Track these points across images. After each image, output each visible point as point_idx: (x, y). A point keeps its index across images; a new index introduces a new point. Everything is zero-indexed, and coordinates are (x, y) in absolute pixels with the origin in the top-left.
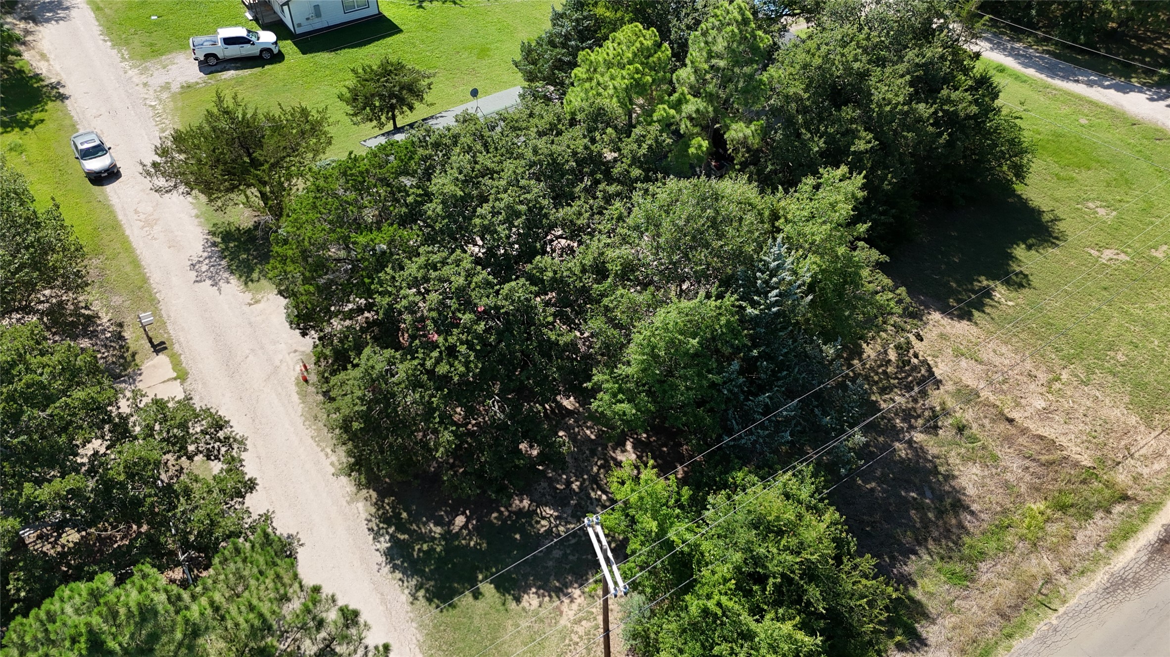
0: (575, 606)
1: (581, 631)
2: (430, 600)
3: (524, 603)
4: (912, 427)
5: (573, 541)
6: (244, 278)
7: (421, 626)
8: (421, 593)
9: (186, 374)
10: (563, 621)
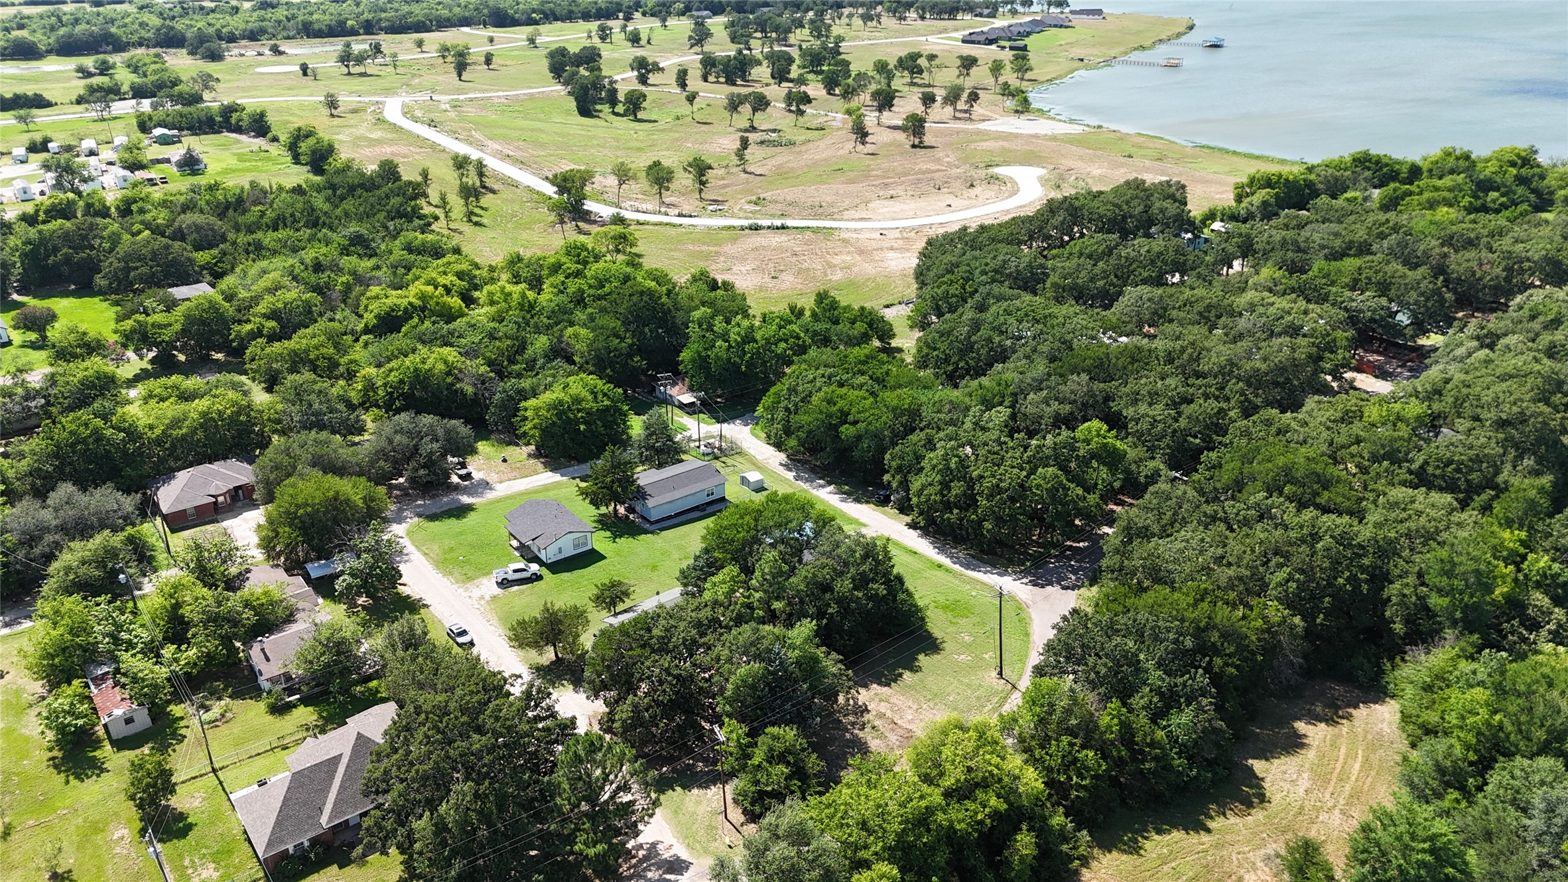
0: (712, 792)
1: (715, 799)
3: (693, 792)
4: (854, 728)
5: (711, 773)
10: (708, 796)
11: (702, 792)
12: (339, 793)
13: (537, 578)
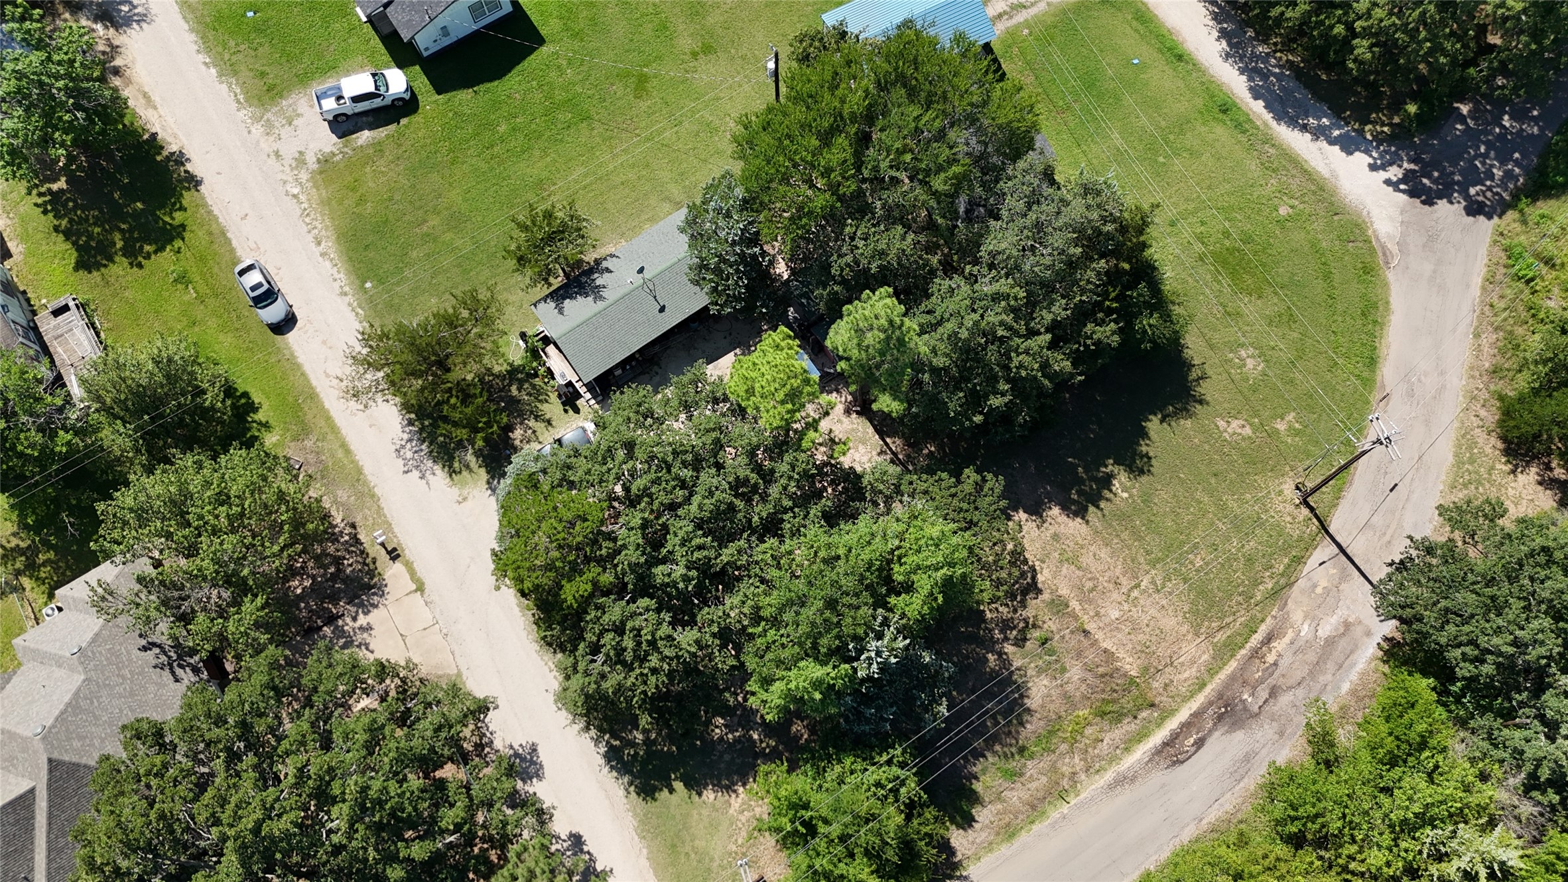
0: (739, 800)
1: (743, 819)
2: (638, 794)
3: (704, 797)
4: (1006, 639)
5: (739, 747)
6: (446, 469)
7: (635, 815)
8: (632, 789)
9: (423, 584)
10: (731, 811)
11: (722, 797)
12: (50, 861)
13: (406, 106)
